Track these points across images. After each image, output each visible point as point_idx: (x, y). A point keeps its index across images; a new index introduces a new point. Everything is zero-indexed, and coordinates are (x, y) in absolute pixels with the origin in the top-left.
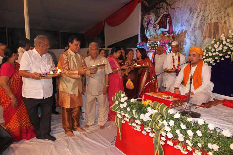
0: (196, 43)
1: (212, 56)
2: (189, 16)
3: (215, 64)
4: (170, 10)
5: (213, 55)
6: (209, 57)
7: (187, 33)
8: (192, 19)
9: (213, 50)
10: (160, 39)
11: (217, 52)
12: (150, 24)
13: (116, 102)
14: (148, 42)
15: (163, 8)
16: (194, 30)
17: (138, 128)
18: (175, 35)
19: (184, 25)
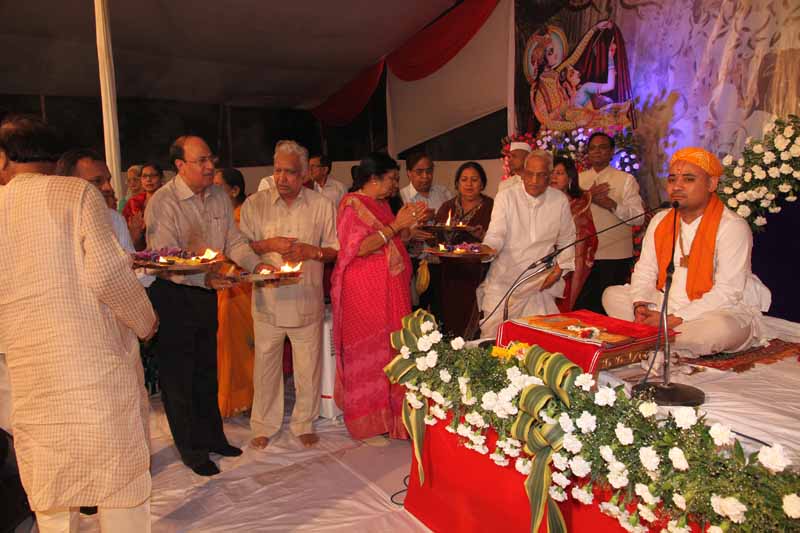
0: (715, 132)
1: (767, 181)
2: (691, 33)
3: (779, 209)
4: (619, 11)
5: (771, 178)
6: (755, 183)
7: (681, 99)
8: (703, 44)
9: (769, 157)
10: (584, 123)
11: (784, 165)
12: (546, 70)
13: (402, 351)
14: (543, 133)
15: (594, 5)
16: (710, 85)
17: (478, 443)
18: (636, 104)
19: (672, 68)
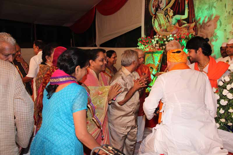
7: (219, 21)
10: (174, 32)
12: (159, 10)
14: (155, 36)
18: (198, 24)
19: (215, 7)
